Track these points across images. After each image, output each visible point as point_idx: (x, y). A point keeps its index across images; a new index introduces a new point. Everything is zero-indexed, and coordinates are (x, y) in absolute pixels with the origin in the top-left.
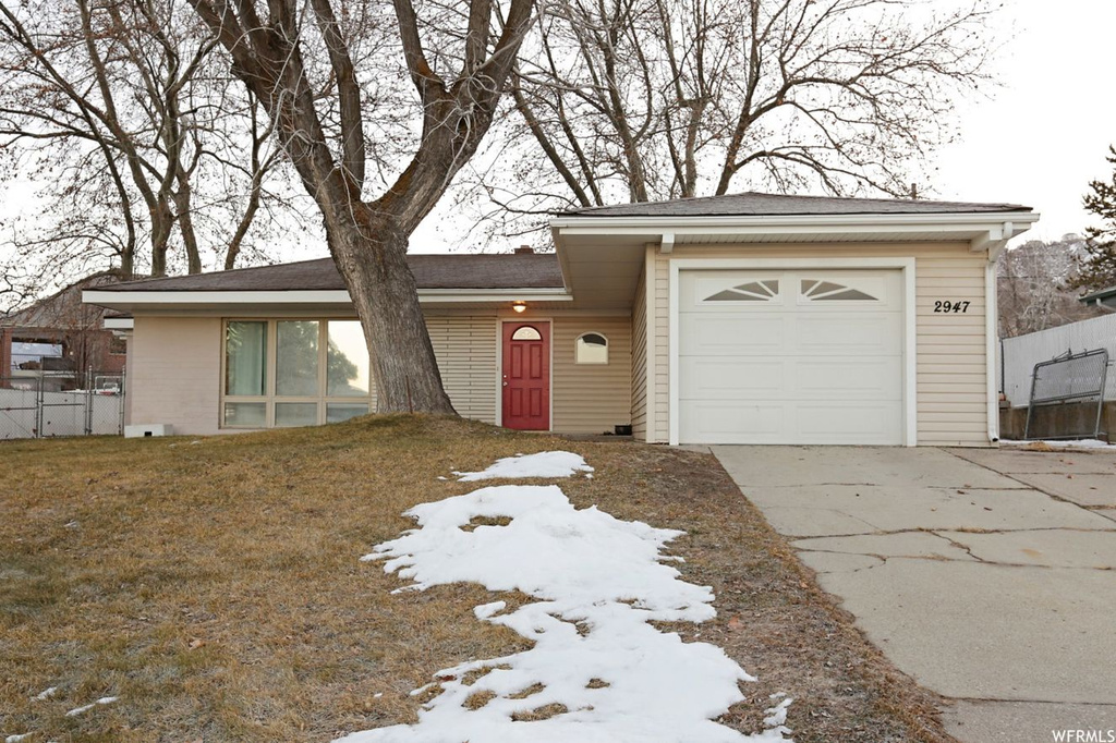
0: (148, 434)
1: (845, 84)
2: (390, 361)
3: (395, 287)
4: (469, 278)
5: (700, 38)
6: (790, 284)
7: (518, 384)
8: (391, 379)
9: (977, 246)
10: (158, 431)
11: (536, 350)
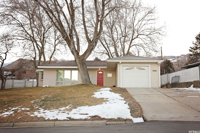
0: (46, 86)
1: (147, 35)
2: (83, 76)
3: (84, 67)
4: (92, 65)
5: (125, 29)
6: (135, 68)
7: (99, 80)
8: (84, 79)
9: (158, 63)
10: (47, 86)
11: (102, 75)
